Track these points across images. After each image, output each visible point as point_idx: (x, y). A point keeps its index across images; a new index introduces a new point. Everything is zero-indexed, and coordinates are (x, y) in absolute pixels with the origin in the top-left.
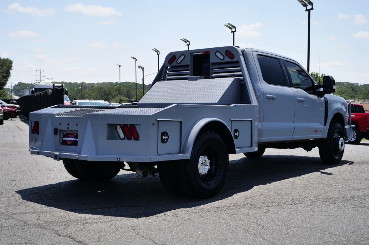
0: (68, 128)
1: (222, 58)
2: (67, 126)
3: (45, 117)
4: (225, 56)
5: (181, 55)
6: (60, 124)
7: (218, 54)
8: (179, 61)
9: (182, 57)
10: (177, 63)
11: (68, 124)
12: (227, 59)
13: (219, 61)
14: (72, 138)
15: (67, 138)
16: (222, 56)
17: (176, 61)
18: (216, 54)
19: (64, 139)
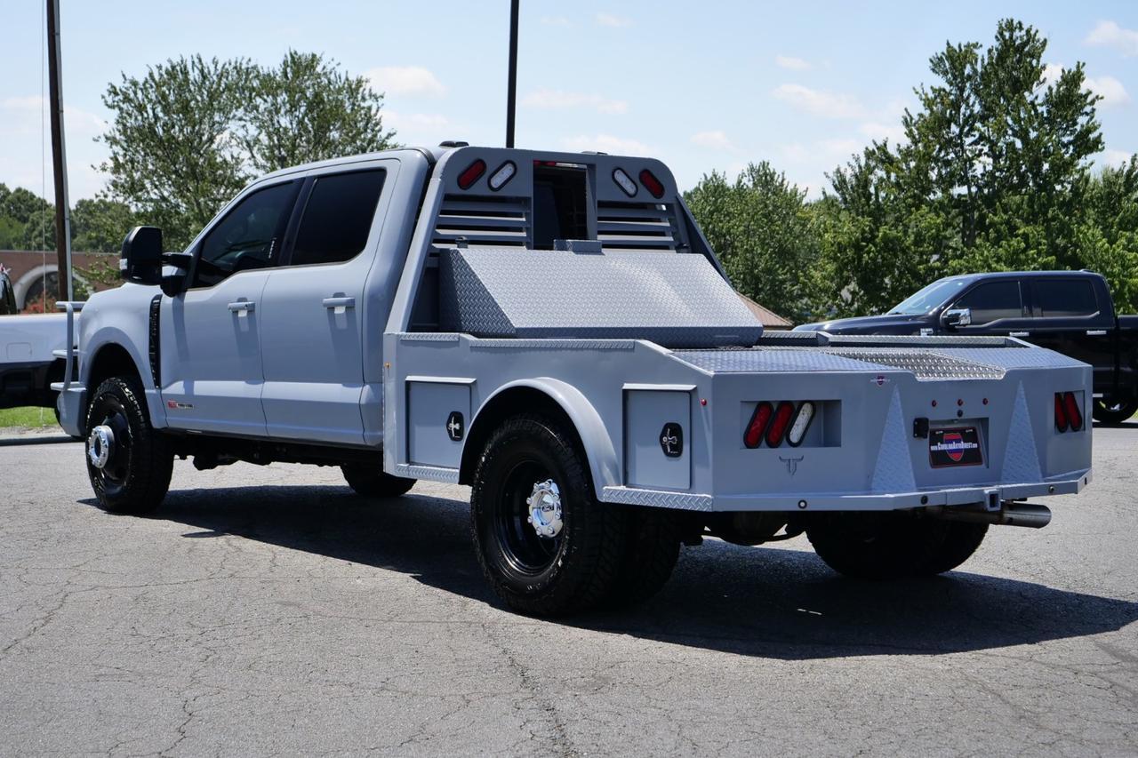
0: (960, 414)
1: (630, 188)
2: (956, 408)
3: (881, 383)
4: (641, 186)
5: (502, 162)
6: (934, 404)
7: (620, 177)
8: (497, 181)
9: (507, 171)
10: (488, 189)
11: (960, 403)
12: (646, 196)
13: (624, 198)
14: (958, 441)
15: (942, 443)
16: (630, 183)
17: (484, 179)
18: (613, 178)
19: (933, 448)
